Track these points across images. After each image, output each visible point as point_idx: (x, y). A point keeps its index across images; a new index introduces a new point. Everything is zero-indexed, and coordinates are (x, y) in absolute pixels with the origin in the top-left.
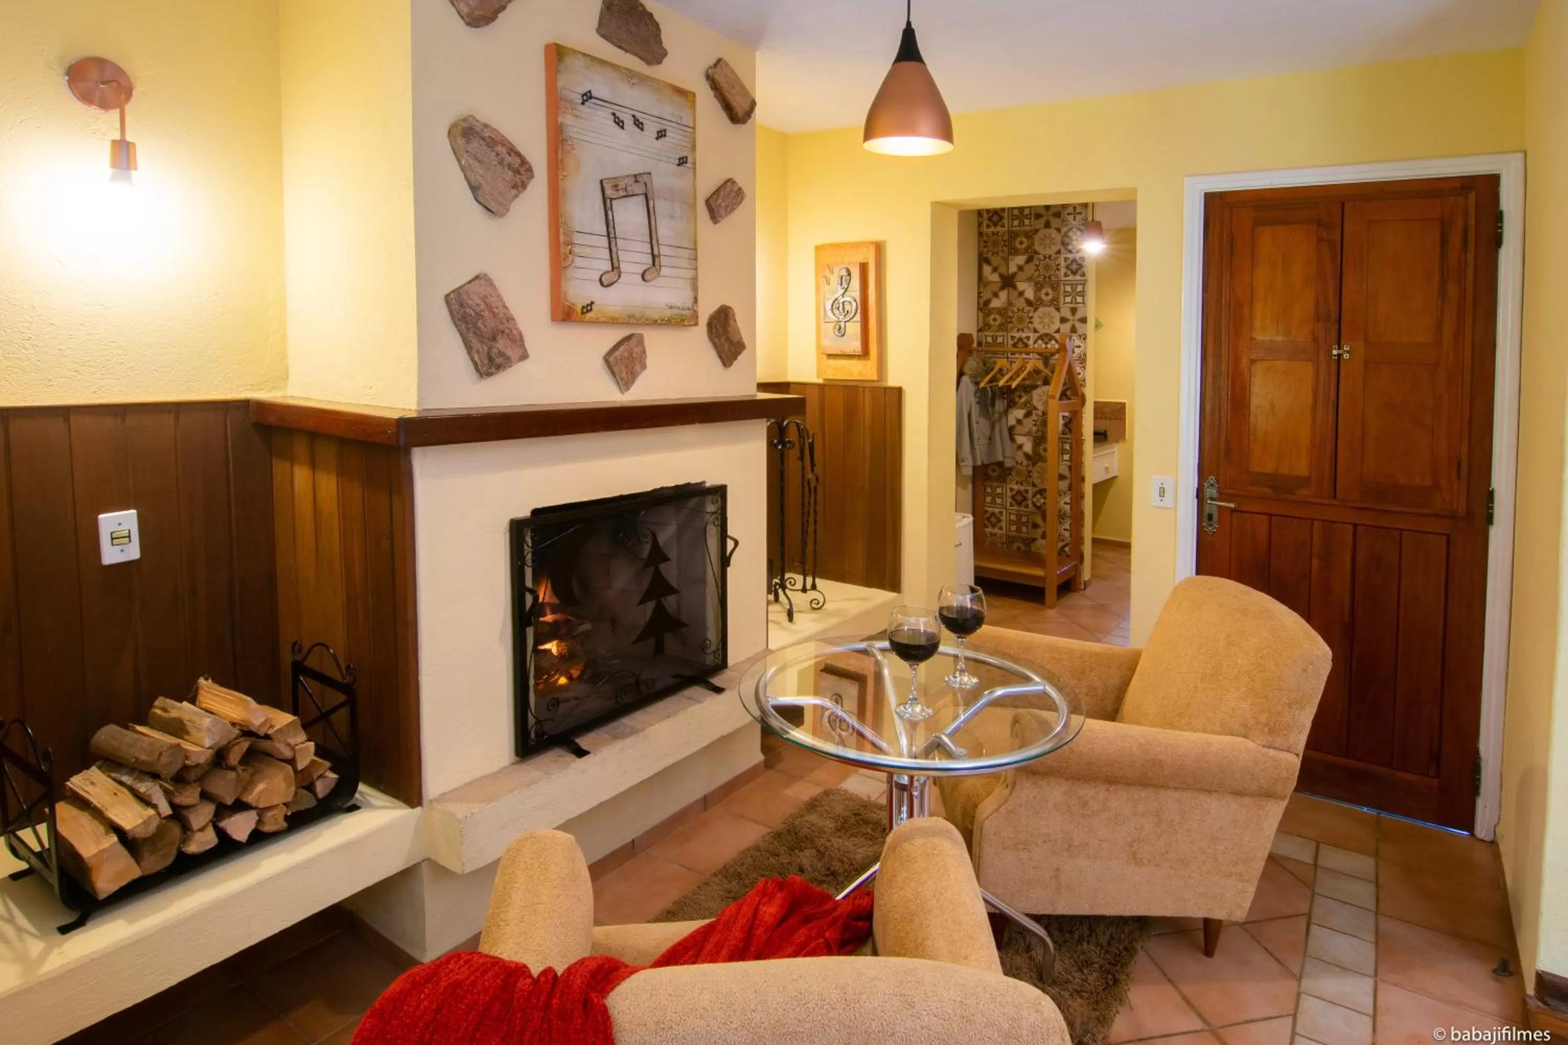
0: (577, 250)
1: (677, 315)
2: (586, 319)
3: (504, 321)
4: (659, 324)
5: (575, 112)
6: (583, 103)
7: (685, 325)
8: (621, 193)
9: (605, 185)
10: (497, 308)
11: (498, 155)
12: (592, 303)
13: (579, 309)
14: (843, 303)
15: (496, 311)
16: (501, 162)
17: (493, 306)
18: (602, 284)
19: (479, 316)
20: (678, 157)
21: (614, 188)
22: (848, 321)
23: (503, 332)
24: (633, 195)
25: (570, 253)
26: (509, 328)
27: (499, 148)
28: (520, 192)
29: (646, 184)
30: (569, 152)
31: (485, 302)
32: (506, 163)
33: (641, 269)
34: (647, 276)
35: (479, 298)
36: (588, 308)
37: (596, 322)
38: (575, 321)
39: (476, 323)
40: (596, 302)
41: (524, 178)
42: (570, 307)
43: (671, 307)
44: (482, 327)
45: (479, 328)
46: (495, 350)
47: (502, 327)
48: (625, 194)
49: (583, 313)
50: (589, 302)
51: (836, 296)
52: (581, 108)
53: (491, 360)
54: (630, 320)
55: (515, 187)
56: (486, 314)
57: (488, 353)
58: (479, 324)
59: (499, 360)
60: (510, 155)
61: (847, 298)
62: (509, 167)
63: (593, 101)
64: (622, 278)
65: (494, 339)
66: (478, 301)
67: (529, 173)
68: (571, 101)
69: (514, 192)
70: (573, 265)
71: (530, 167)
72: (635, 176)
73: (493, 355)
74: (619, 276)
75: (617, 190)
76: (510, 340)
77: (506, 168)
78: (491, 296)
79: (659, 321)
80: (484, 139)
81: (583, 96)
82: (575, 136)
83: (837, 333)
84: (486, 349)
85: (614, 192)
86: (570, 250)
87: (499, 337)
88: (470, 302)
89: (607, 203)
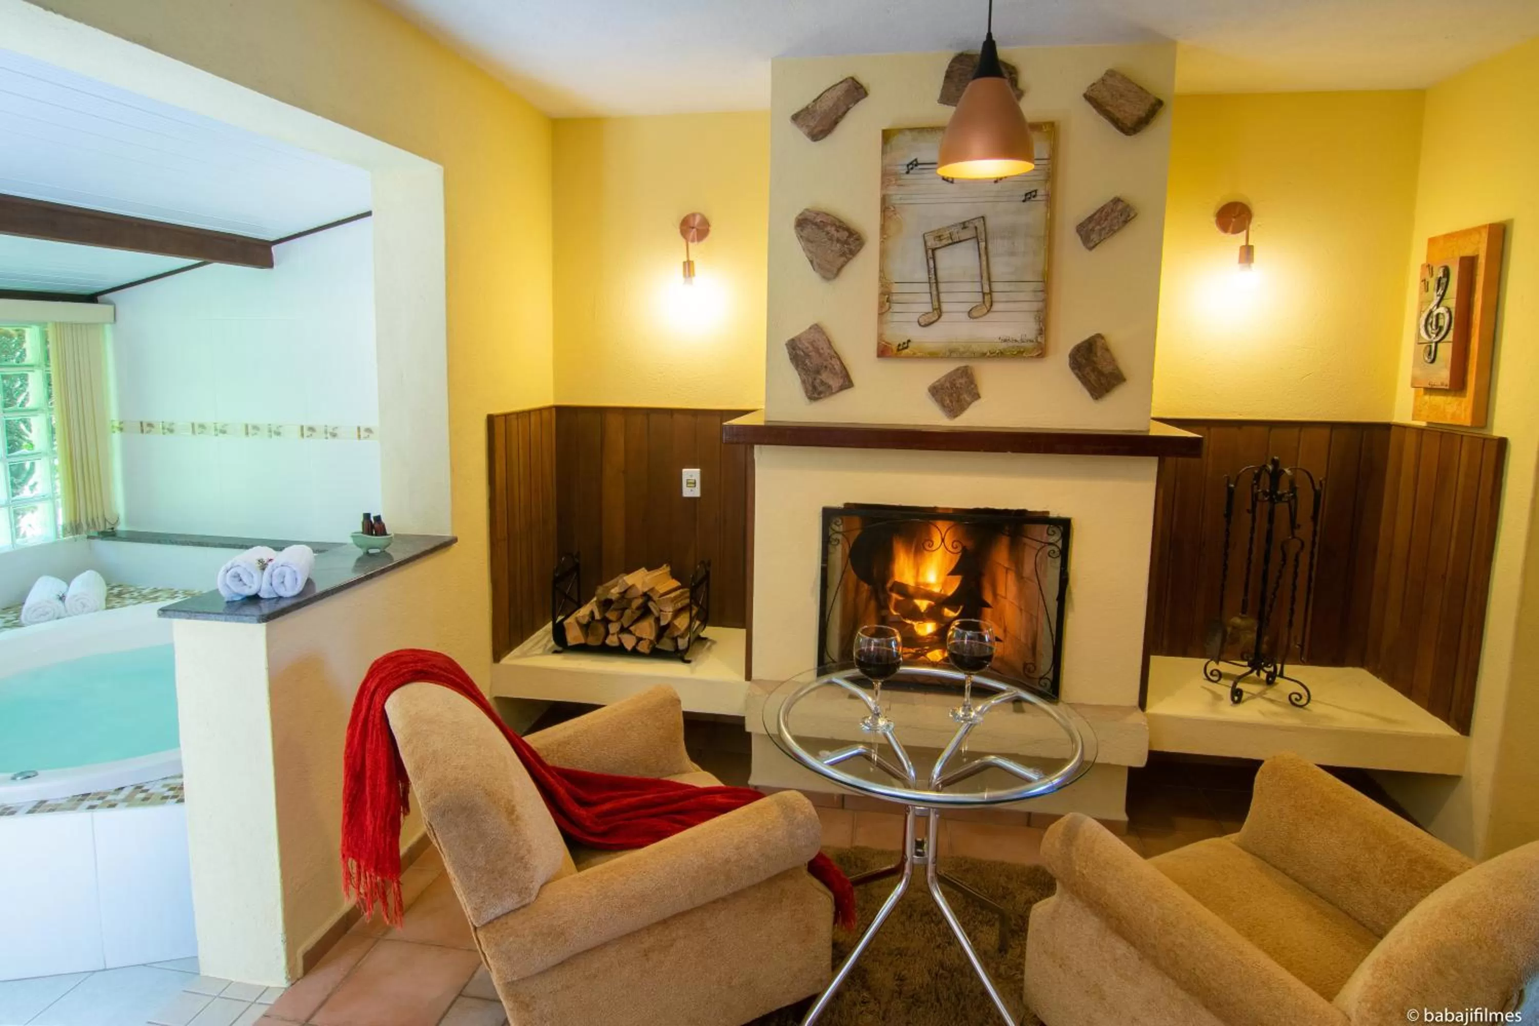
0: (894, 298)
1: (1013, 347)
2: (902, 355)
3: (829, 359)
4: (989, 357)
5: (899, 182)
6: (908, 173)
7: (1025, 357)
8: (945, 242)
9: (926, 238)
10: (822, 349)
11: (828, 233)
12: (909, 341)
13: (895, 348)
14: (1438, 315)
15: (821, 351)
16: (831, 239)
17: (820, 347)
18: (920, 325)
19: (807, 355)
20: (1023, 193)
21: (938, 239)
22: (1440, 341)
23: (826, 367)
24: (960, 241)
25: (887, 301)
26: (831, 364)
27: (829, 228)
28: (849, 259)
29: (976, 228)
30: (890, 217)
31: (813, 345)
32: (835, 239)
33: (968, 307)
34: (974, 314)
35: (808, 343)
36: (906, 345)
37: (914, 357)
38: (890, 357)
39: (805, 361)
40: (913, 340)
41: (852, 247)
42: (886, 346)
43: (1005, 341)
44: (809, 364)
45: (806, 365)
46: (818, 381)
47: (825, 364)
48: (950, 241)
49: (898, 350)
50: (906, 341)
51: (1431, 307)
52: (908, 176)
53: (814, 388)
54: (950, 354)
55: (843, 254)
56: (813, 354)
57: (813, 383)
58: (807, 361)
59: (821, 389)
60: (838, 231)
61: (1441, 310)
62: (838, 240)
63: (919, 167)
64: (942, 319)
65: (818, 372)
66: (807, 345)
67: (857, 242)
68: (896, 174)
69: (843, 259)
70: (891, 310)
71: (859, 236)
72: (964, 223)
73: (817, 385)
74: (940, 317)
75: (941, 240)
76: (832, 373)
77: (835, 242)
78: (819, 340)
79: (988, 354)
80: (816, 224)
81: (908, 166)
82: (898, 202)
83: (1426, 359)
84: (810, 380)
85: (938, 242)
86: (888, 298)
87: (822, 371)
88: (800, 346)
89: (931, 254)
